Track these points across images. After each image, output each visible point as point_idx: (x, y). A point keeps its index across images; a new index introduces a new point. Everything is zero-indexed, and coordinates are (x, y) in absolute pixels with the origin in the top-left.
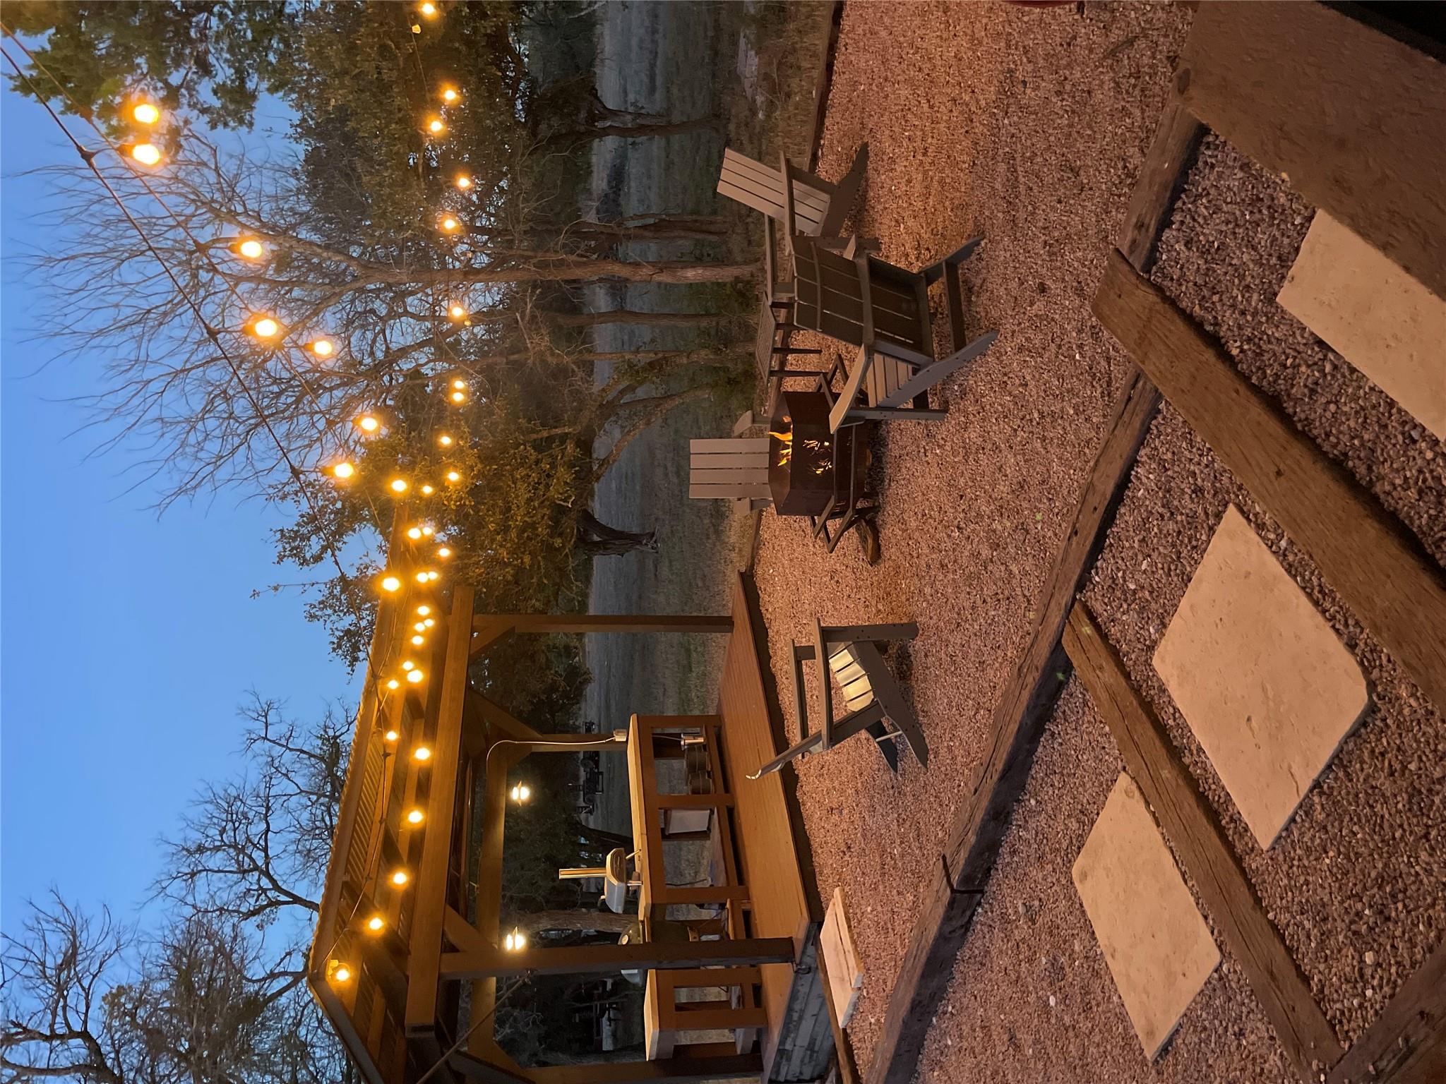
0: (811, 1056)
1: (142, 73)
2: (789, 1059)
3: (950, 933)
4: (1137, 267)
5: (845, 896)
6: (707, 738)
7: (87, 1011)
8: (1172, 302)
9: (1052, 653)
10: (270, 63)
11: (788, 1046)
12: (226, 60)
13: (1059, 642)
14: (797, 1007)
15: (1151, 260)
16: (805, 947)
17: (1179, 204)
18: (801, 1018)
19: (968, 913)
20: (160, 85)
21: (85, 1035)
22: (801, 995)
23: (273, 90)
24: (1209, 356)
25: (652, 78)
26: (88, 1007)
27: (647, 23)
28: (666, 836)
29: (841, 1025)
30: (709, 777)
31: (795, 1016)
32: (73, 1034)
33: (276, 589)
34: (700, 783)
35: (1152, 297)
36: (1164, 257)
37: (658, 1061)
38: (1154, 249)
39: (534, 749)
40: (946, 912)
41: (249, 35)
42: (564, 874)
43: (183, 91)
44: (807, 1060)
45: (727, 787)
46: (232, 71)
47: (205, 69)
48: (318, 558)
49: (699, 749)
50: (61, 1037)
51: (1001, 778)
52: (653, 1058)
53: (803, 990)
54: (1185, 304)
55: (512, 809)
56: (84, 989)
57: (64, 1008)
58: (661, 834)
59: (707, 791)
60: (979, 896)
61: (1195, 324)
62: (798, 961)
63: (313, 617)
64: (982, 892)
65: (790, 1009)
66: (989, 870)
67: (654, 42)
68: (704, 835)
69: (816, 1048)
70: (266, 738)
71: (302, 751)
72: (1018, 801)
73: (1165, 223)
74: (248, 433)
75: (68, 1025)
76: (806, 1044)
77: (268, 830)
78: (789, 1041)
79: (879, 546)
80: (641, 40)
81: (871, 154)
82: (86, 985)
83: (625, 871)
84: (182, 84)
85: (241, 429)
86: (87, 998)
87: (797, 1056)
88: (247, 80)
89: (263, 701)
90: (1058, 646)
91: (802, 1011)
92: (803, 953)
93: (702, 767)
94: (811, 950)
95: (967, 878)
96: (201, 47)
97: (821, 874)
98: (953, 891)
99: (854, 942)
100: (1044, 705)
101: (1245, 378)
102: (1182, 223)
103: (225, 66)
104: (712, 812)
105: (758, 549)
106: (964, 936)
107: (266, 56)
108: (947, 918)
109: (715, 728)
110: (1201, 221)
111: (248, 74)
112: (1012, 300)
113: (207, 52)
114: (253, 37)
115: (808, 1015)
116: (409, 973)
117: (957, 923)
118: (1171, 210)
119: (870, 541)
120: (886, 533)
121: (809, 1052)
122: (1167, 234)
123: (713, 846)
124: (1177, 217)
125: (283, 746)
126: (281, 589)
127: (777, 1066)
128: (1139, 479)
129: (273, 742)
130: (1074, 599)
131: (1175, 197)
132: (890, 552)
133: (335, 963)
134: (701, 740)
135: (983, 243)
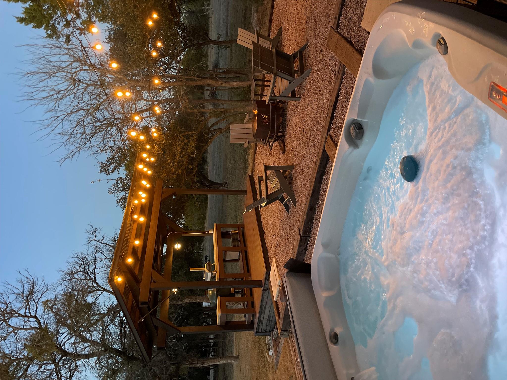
0: (269, 322)
1: (58, 16)
2: (262, 324)
3: (301, 251)
4: (335, 29)
5: (276, 259)
6: (239, 231)
7: (36, 310)
8: (342, 36)
9: (323, 153)
10: (99, 13)
11: (262, 319)
12: (85, 12)
13: (324, 149)
14: (264, 304)
15: (338, 26)
16: (265, 281)
17: (343, 9)
18: (265, 308)
19: (306, 244)
20: (64, 20)
21: (35, 317)
22: (265, 299)
23: (100, 21)
24: (348, 45)
25: (227, 32)
26: (37, 308)
27: (225, 14)
28: (225, 261)
29: (275, 300)
30: (239, 242)
31: (263, 307)
32: (32, 317)
33: (99, 181)
34: (236, 244)
35: (338, 36)
36: (341, 25)
37: (220, 325)
38: (338, 23)
39: (183, 235)
40: (299, 243)
41: (93, 4)
42: (192, 270)
43: (71, 22)
44: (268, 324)
45: (245, 245)
46: (87, 16)
47: (78, 16)
48: (113, 171)
49: (236, 234)
50: (28, 317)
51: (312, 196)
52: (219, 324)
53: (266, 297)
54: (344, 35)
55: (175, 251)
56: (35, 303)
57: (29, 308)
58: (223, 261)
59: (238, 246)
60: (309, 238)
61: (346, 39)
62: (263, 286)
63: (111, 193)
64: (309, 237)
65: (262, 305)
66: (311, 229)
67: (227, 19)
68: (237, 261)
69: (271, 320)
70: (95, 240)
71: (107, 244)
72: (317, 204)
73: (340, 15)
74: (90, 138)
75: (30, 313)
76: (267, 318)
77: (95, 268)
78: (262, 316)
79: (285, 147)
80: (224, 20)
81: (283, 29)
82: (36, 301)
83: (211, 269)
84: (71, 20)
85: (88, 137)
86: (37, 306)
87: (265, 322)
88: (92, 18)
89: (94, 228)
90: (324, 151)
91: (266, 305)
92: (265, 283)
93: (237, 239)
94: (267, 282)
95: (304, 232)
96: (77, 9)
97: (270, 258)
98: (301, 236)
99: (278, 272)
100: (322, 171)
101: (355, 48)
102: (344, 14)
103: (84, 14)
104: (240, 253)
105: (254, 167)
106: (305, 253)
107: (98, 11)
108: (300, 246)
109: (241, 227)
110: (348, 12)
111: (92, 17)
112: (315, 57)
113: (79, 10)
114: (94, 4)
115: (268, 306)
116: (140, 288)
117: (303, 248)
118: (341, 11)
119: (282, 146)
120: (286, 143)
121: (268, 321)
122: (341, 18)
123: (240, 263)
124: (343, 13)
125: (100, 243)
126: (100, 181)
127: (258, 326)
128: (341, 94)
129: (98, 241)
130: (327, 134)
131: (342, 8)
132: (288, 148)
133: (117, 277)
134: (237, 232)
135: (308, 44)
